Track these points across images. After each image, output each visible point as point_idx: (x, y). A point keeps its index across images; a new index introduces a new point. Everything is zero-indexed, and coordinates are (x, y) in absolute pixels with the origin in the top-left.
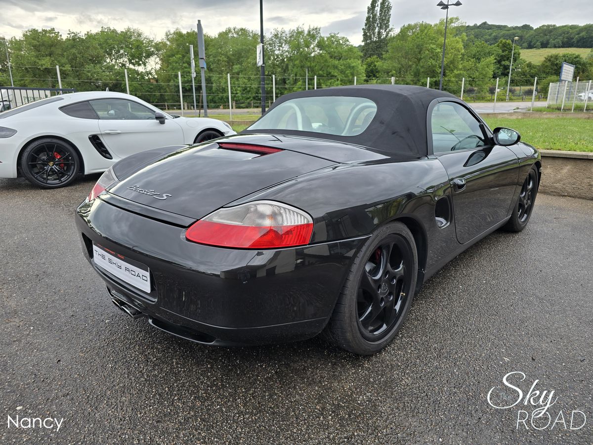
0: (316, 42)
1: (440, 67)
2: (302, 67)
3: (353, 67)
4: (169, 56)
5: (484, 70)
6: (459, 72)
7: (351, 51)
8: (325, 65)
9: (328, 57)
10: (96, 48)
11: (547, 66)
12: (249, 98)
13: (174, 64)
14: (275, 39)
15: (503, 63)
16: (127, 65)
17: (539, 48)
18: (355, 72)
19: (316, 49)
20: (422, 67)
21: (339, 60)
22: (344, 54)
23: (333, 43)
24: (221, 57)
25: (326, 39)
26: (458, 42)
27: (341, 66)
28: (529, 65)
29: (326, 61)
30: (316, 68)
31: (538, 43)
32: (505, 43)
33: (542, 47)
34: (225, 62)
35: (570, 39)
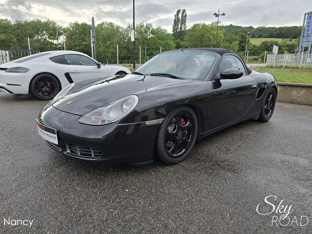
0: (150, 31)
2: (143, 43)
3: (169, 44)
4: (71, 36)
5: (234, 48)
7: (168, 36)
8: (155, 43)
9: (156, 38)
10: (30, 30)
11: (262, 47)
12: (115, 59)
13: (75, 40)
14: (129, 29)
15: (242, 44)
16: (47, 39)
17: (257, 38)
18: (170, 47)
19: (150, 34)
21: (162, 41)
22: (165, 37)
23: (159, 32)
24: (100, 37)
25: (155, 29)
26: (221, 33)
27: (163, 43)
28: (254, 46)
29: (155, 41)
30: (151, 44)
31: (257, 35)
32: (243, 34)
33: (259, 38)
34: (102, 39)
35: (272, 34)
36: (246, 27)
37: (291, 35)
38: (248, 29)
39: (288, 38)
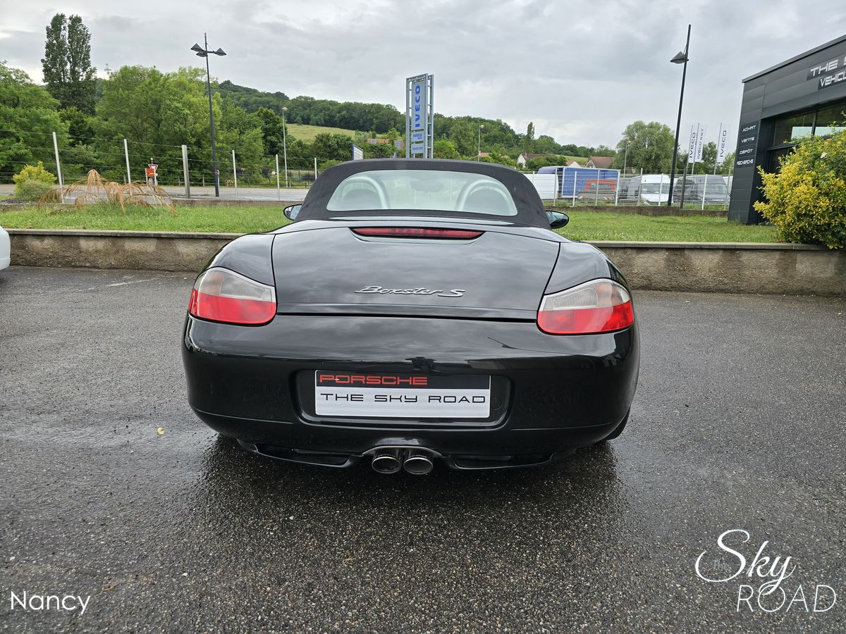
1: (193, 136)
3: (46, 121)
5: (252, 146)
6: (220, 145)
7: (35, 95)
11: (319, 147)
15: (269, 138)
17: (300, 124)
20: (166, 132)
21: (14, 107)
28: (300, 144)
31: (298, 118)
32: (268, 112)
33: (304, 124)
35: (332, 117)
36: (268, 95)
37: (372, 124)
38: (274, 98)
39: (368, 131)
